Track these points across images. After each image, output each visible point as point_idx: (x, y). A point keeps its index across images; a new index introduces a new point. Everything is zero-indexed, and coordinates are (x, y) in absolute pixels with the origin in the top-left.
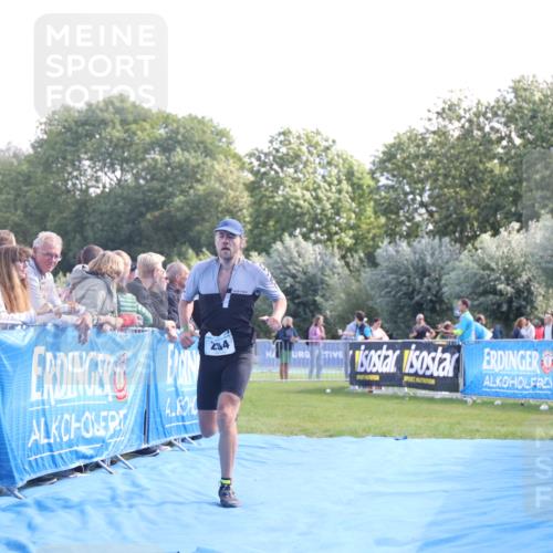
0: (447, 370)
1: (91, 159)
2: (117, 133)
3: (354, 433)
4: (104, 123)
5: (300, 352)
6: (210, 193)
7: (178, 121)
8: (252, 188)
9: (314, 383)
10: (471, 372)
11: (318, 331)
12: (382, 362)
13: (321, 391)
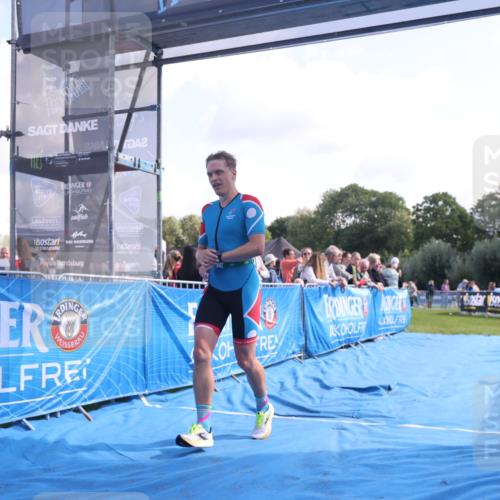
1: (342, 212)
2: (352, 200)
4: (348, 195)
5: (435, 297)
6: (399, 226)
7: (381, 194)
8: (414, 221)
9: (443, 310)
11: (446, 287)
12: (477, 301)
13: (447, 314)
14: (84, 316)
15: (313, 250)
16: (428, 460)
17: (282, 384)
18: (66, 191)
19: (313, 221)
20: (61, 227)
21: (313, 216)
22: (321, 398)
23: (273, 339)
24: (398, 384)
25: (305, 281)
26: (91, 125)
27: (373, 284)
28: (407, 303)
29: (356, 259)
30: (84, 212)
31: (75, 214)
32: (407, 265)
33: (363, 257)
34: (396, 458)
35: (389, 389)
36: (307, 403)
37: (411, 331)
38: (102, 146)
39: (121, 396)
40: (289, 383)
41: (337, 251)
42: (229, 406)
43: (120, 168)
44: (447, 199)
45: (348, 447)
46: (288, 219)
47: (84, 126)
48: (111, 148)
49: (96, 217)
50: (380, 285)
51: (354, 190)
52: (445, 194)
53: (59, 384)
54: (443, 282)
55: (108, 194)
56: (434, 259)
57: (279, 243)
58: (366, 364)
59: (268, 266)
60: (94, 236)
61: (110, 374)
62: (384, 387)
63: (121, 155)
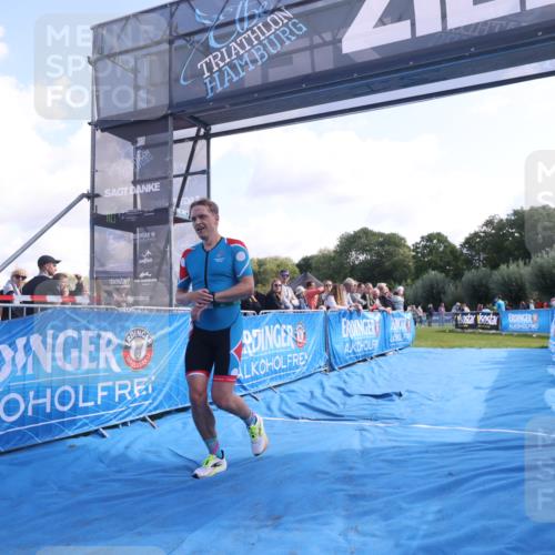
0: (494, 322)
1: (356, 251)
2: (364, 240)
3: (460, 347)
4: (360, 237)
5: (434, 318)
7: (387, 235)
8: (414, 257)
10: (504, 323)
11: (443, 309)
12: (469, 320)
13: (444, 331)
14: (149, 341)
15: (334, 282)
16: (436, 455)
17: (312, 393)
18: (135, 240)
19: (334, 259)
20: (131, 269)
21: (333, 255)
22: (344, 404)
23: (303, 356)
24: (408, 391)
25: (328, 308)
26: (154, 187)
27: (382, 308)
28: (412, 323)
29: (369, 288)
30: (149, 257)
31: (142, 258)
32: (410, 292)
33: (374, 286)
34: (408, 454)
35: (400, 395)
36: (333, 409)
37: (416, 346)
38: (163, 204)
39: (180, 406)
40: (318, 392)
41: (353, 282)
42: (269, 413)
43: (178, 220)
44: (440, 237)
45: (368, 445)
46: (312, 258)
47: (148, 188)
48: (171, 205)
49: (158, 260)
50: (389, 309)
51: (365, 232)
52: (439, 234)
53: (129, 398)
54: (439, 305)
55: (168, 241)
56: (432, 287)
57: (306, 277)
58: (380, 375)
59: (298, 297)
60: (157, 275)
61: (170, 389)
62: (396, 394)
63: (178, 210)
